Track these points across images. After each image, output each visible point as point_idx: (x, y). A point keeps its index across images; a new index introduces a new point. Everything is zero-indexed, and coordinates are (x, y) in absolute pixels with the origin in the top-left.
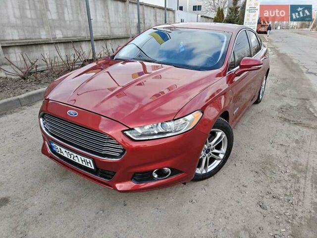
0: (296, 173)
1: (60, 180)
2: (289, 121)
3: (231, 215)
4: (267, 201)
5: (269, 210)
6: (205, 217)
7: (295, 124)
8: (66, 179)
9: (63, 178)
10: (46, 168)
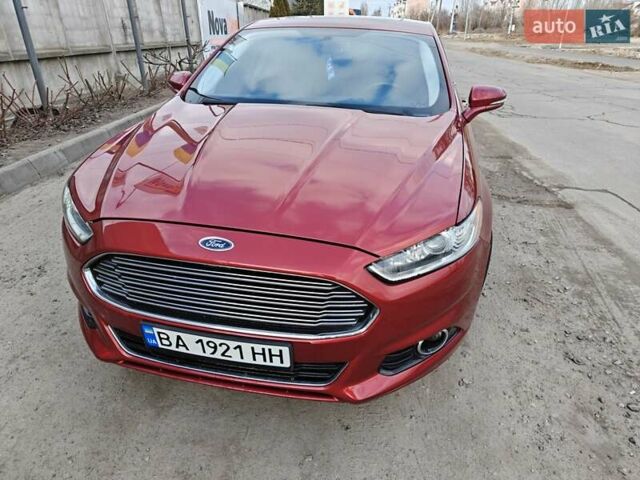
0: (580, 289)
1: (159, 415)
2: (507, 199)
3: (543, 391)
4: (575, 349)
5: (589, 363)
6: (505, 408)
7: (519, 202)
8: (170, 407)
9: (163, 408)
10: (99, 394)
